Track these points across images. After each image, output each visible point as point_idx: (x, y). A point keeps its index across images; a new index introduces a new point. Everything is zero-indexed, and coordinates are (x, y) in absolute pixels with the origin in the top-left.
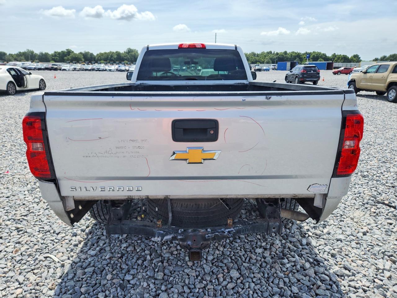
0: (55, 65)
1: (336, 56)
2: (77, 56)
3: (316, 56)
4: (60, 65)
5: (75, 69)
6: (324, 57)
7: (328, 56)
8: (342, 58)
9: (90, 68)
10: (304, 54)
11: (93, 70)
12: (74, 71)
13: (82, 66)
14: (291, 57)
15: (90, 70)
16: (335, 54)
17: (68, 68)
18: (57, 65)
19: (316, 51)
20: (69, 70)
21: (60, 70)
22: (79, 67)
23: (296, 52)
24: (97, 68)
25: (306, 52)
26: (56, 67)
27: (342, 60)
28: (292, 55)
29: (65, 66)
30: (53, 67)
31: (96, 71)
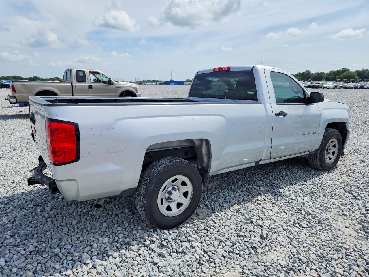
0: (318, 83)
2: (350, 74)
4: (322, 83)
5: (336, 87)
9: (352, 86)
11: (356, 88)
12: (334, 88)
13: (344, 84)
15: (352, 88)
17: (330, 86)
18: (319, 83)
20: (330, 88)
21: (322, 87)
22: (341, 85)
24: (360, 86)
26: (318, 85)
29: (327, 84)
30: (315, 85)
31: (359, 88)
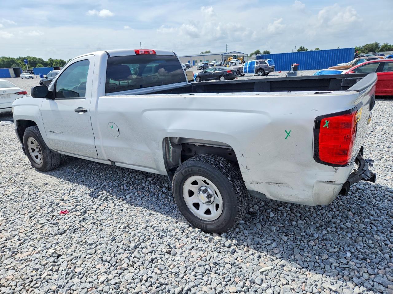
1: (52, 61)
3: (32, 61)
6: (41, 61)
7: (45, 61)
8: (60, 63)
10: (18, 59)
14: (4, 63)
16: (51, 59)
19: (31, 56)
23: (8, 57)
25: (19, 57)
27: (60, 64)
28: (3, 60)
